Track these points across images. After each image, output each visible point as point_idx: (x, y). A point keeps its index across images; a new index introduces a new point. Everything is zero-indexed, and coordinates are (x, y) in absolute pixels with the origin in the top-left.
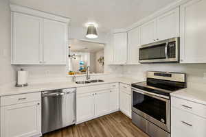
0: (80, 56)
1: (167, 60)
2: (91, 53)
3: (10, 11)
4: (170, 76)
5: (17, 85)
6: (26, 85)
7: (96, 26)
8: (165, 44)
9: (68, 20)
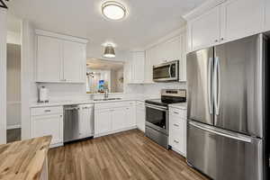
0: (99, 74)
1: (171, 79)
2: (112, 70)
3: (35, 34)
4: (176, 92)
5: (39, 101)
6: (47, 101)
7: (114, 45)
8: (168, 66)
9: (86, 41)
